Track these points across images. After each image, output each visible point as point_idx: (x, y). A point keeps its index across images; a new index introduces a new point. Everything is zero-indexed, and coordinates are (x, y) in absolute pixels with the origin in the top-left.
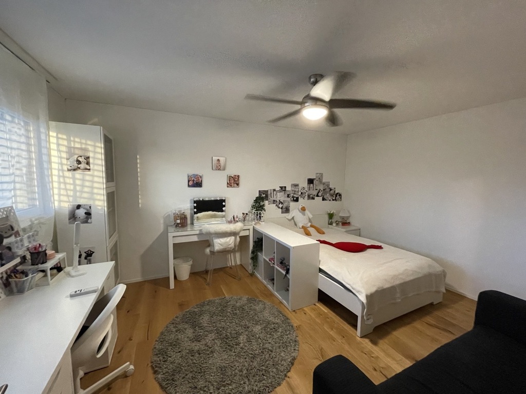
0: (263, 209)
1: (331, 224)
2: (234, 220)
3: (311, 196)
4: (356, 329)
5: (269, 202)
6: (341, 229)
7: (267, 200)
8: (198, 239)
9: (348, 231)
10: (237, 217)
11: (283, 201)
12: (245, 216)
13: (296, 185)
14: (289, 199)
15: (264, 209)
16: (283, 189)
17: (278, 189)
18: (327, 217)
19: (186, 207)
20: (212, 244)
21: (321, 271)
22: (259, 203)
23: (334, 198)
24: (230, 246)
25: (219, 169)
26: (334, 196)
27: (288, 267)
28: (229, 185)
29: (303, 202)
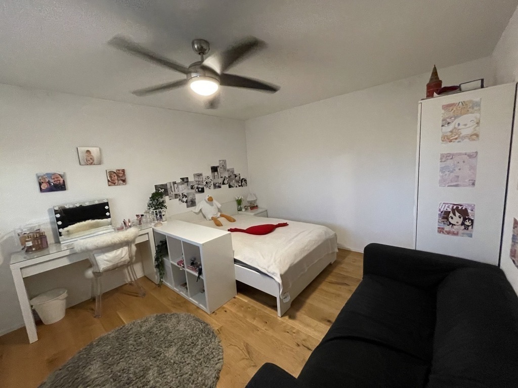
0: (163, 206)
1: (240, 210)
2: (126, 225)
3: (217, 184)
4: (277, 310)
5: (170, 197)
6: (251, 213)
7: (168, 195)
8: (70, 261)
9: (258, 214)
10: (129, 222)
11: (187, 193)
12: (141, 218)
13: (200, 175)
14: (193, 191)
15: (165, 206)
16: (185, 180)
17: (179, 181)
18: (235, 204)
19: (44, 221)
20: (95, 263)
21: (236, 261)
22: (157, 200)
23: (240, 184)
24: (123, 260)
25: (91, 164)
26: (240, 182)
27: (200, 267)
28: (111, 182)
29: (209, 192)
